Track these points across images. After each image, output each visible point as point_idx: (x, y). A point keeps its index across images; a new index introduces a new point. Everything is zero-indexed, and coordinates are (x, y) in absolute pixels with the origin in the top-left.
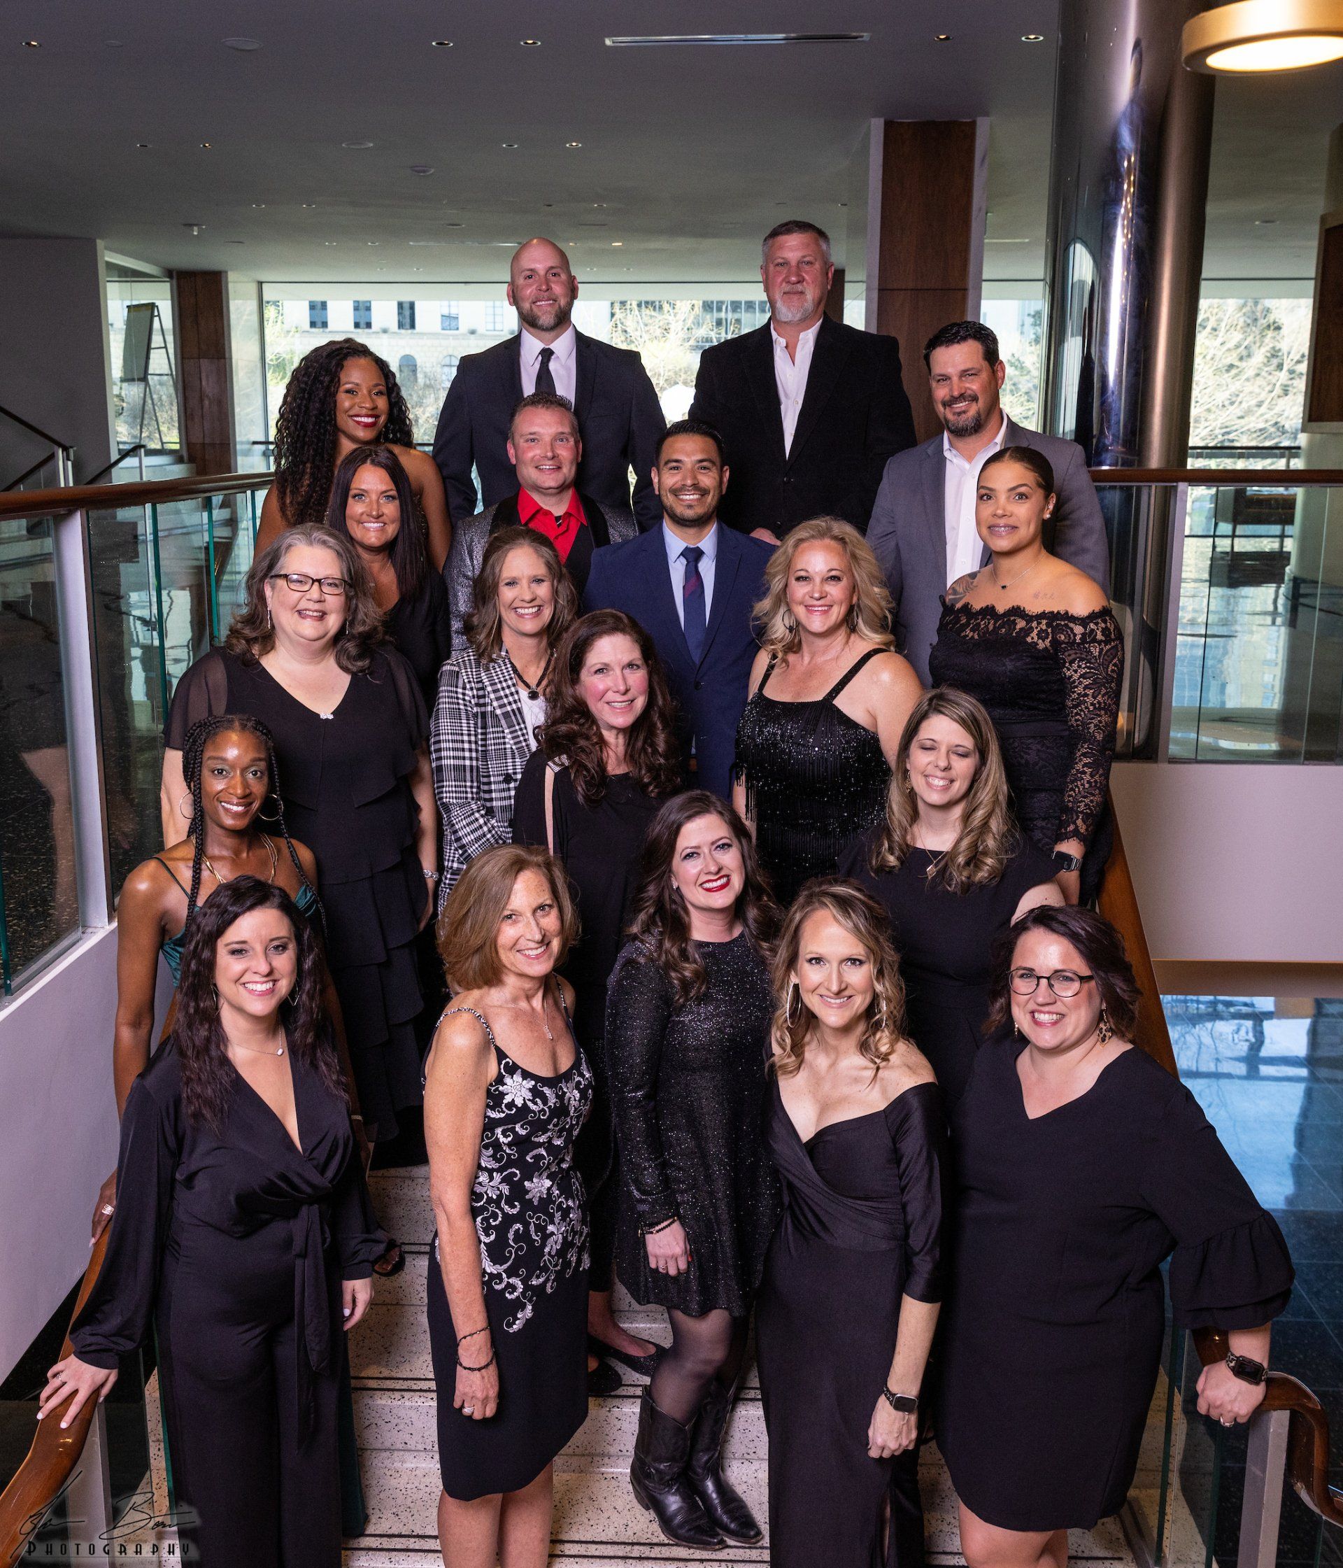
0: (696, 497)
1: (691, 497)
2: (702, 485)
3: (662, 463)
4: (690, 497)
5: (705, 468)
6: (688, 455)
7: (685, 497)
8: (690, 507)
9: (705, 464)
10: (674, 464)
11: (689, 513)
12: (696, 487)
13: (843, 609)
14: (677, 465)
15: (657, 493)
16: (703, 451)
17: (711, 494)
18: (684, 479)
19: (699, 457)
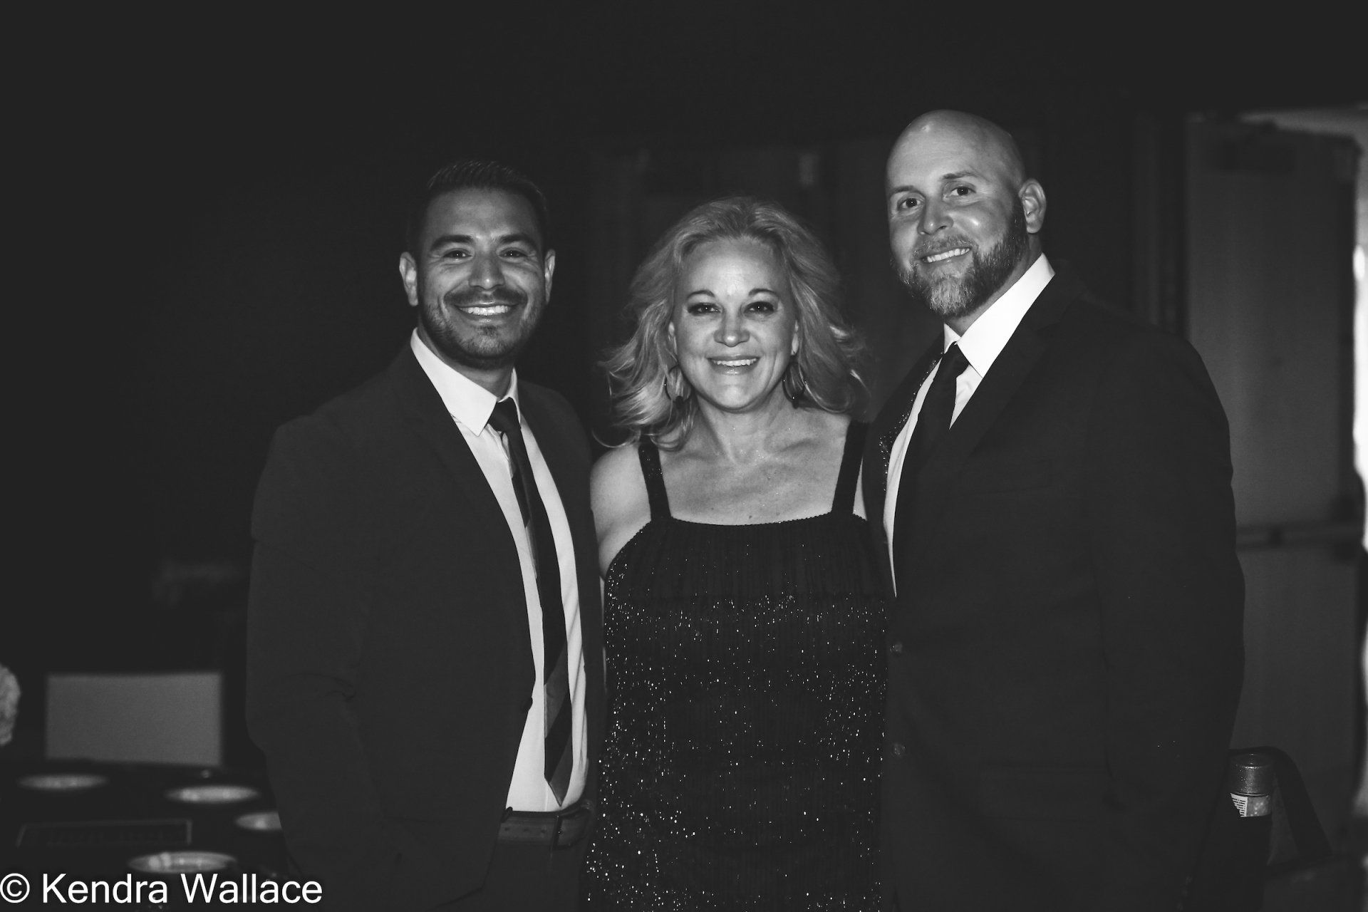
0: (500, 310)
1: (491, 311)
2: (512, 285)
3: (428, 243)
4: (489, 311)
5: (514, 253)
6: (483, 229)
7: (477, 311)
8: (489, 330)
9: (516, 245)
10: (456, 246)
11: (487, 343)
12: (503, 293)
13: (779, 364)
14: (458, 249)
15: (414, 302)
16: (511, 220)
17: (529, 305)
18: (476, 274)
19: (506, 231)
